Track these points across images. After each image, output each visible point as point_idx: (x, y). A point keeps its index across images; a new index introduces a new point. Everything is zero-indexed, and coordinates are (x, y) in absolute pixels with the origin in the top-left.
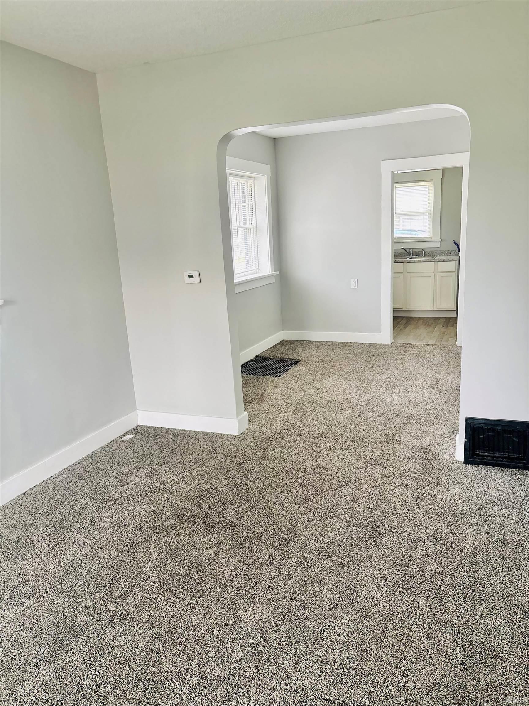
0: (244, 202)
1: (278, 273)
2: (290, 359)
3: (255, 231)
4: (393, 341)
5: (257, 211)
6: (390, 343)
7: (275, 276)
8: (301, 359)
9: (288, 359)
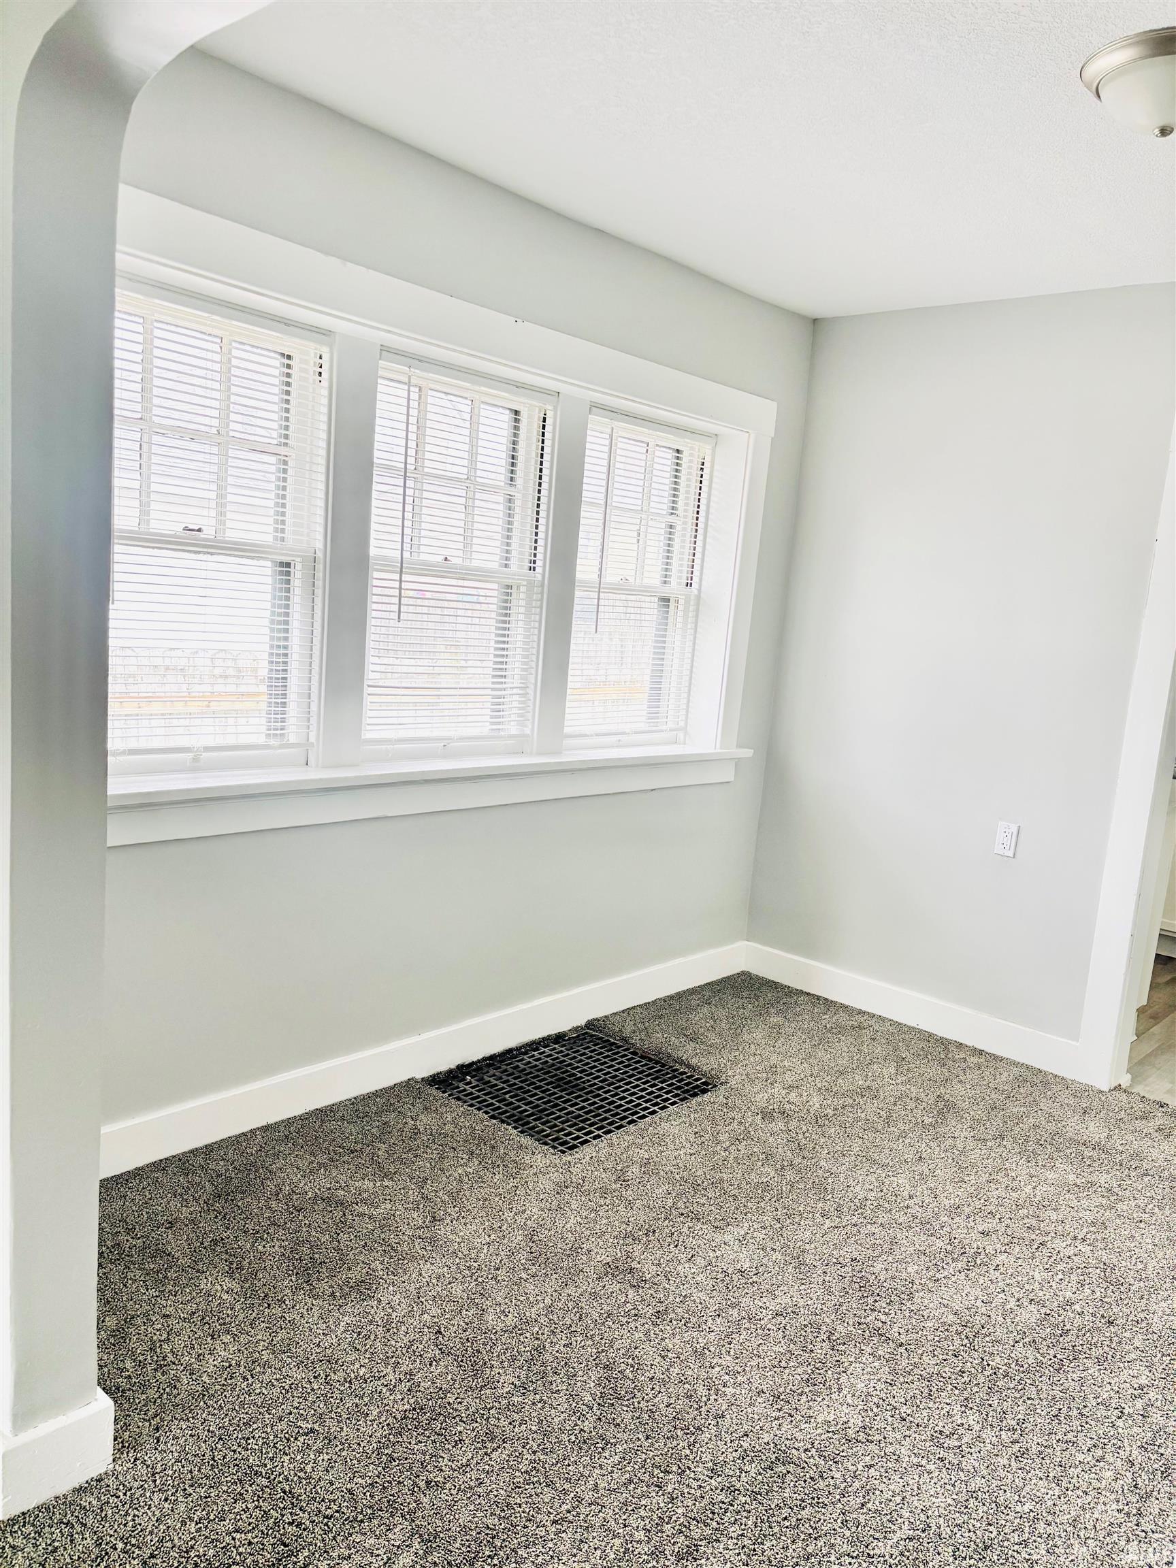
0: (673, 510)
1: (748, 753)
2: (688, 1066)
3: (691, 608)
4: (1125, 1080)
5: (707, 547)
6: (1107, 1090)
7: (738, 763)
8: (723, 1079)
9: (682, 1063)
